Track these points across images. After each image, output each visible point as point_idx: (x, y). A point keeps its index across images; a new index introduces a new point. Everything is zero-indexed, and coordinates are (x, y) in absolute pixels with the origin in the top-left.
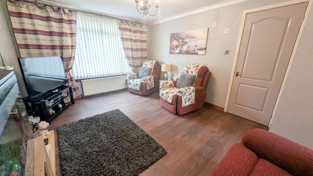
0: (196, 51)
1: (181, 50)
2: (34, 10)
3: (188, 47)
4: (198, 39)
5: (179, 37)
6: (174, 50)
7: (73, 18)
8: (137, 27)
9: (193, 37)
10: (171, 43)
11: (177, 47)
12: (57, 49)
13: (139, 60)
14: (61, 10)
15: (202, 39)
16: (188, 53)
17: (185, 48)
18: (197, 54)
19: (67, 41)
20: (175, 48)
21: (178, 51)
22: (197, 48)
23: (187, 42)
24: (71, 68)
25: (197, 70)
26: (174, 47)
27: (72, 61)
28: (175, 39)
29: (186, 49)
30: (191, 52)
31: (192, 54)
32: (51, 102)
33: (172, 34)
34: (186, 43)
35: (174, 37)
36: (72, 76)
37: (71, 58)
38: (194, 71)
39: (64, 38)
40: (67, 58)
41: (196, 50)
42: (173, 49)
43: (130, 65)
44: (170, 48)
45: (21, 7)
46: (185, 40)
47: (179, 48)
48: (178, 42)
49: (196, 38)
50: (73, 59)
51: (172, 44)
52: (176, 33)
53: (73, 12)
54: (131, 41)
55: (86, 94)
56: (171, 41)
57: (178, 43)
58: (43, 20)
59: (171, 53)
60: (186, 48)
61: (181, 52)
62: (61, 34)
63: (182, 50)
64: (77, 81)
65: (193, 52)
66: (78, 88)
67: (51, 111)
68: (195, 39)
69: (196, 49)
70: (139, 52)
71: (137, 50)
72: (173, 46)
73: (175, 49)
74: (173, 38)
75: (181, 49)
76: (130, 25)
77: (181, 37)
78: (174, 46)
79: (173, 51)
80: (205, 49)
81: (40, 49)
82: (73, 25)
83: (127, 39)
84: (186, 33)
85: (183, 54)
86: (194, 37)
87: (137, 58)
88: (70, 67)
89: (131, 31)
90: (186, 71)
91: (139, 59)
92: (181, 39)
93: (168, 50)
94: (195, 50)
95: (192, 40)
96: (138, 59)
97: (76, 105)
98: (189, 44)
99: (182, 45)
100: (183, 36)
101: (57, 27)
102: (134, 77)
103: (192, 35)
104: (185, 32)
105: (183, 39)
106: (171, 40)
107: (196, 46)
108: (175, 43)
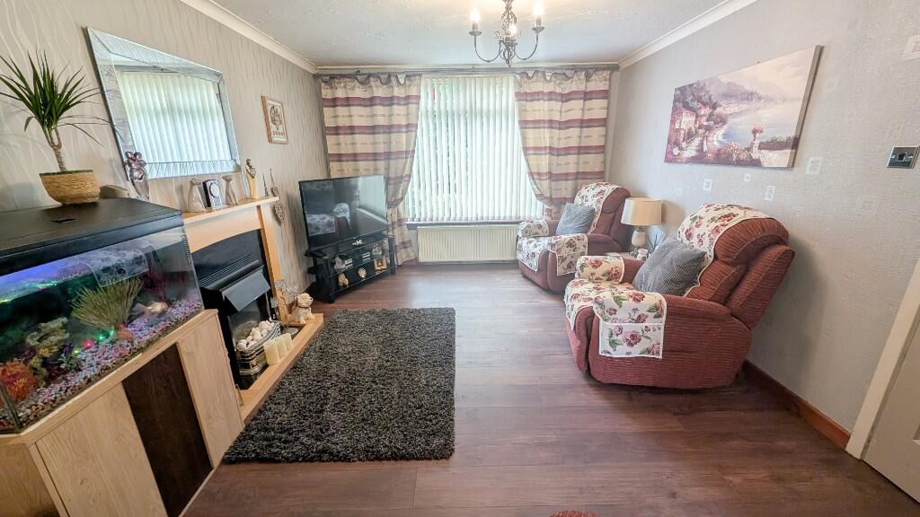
0: (756, 154)
1: (700, 149)
2: (353, 89)
3: (726, 136)
4: (769, 100)
5: (699, 100)
6: (681, 149)
7: (413, 92)
8: (574, 83)
9: (749, 96)
10: (673, 122)
11: (690, 136)
12: (380, 160)
13: (569, 182)
14: (393, 78)
15: (785, 100)
16: (723, 158)
17: (716, 139)
18: (756, 163)
19: (400, 141)
20: (684, 140)
21: (690, 152)
22: (761, 138)
23: (727, 116)
24: (402, 199)
25: (718, 231)
26: (681, 139)
27: (404, 183)
28: (687, 106)
29: (719, 142)
30: (735, 157)
31: (740, 163)
32: (346, 262)
33: (679, 88)
34: (722, 120)
35: (686, 99)
36: (403, 216)
37: (402, 177)
38: (706, 235)
39: (394, 136)
40: (396, 178)
41: (755, 149)
42: (677, 144)
43: (540, 196)
44: (669, 142)
45: (337, 88)
46: (718, 110)
47: (697, 141)
48: (697, 116)
49: (760, 98)
50: (406, 179)
51: (677, 126)
52: (691, 86)
53: (413, 78)
54: (551, 128)
55: (422, 259)
56: (676, 113)
57: (696, 122)
58: (365, 106)
59: (670, 159)
60: (720, 138)
61: (700, 158)
62: (389, 129)
63: (705, 149)
64: (411, 227)
65: (743, 156)
66: (410, 241)
67: (343, 280)
68: (754, 104)
69: (757, 143)
70: (572, 158)
71: (567, 151)
72: (678, 131)
73: (684, 145)
74: (681, 105)
75: (701, 144)
76: (550, 81)
77: (705, 99)
78: (682, 132)
79: (676, 151)
80: (795, 144)
81: (356, 160)
82: (413, 107)
83: (537, 124)
84: (724, 79)
85: (707, 163)
86: (752, 94)
87: (566, 176)
88: (400, 196)
89: (554, 97)
90: (685, 230)
91: (570, 178)
92: (705, 105)
93: (661, 146)
94: (749, 149)
95: (744, 106)
96: (567, 180)
97: (400, 277)
98: (731, 121)
99: (708, 129)
100: (714, 92)
101: (384, 116)
102: (539, 231)
103: (748, 88)
104: (720, 77)
105: (714, 107)
106: (675, 109)
107: (755, 132)
108: (687, 121)
